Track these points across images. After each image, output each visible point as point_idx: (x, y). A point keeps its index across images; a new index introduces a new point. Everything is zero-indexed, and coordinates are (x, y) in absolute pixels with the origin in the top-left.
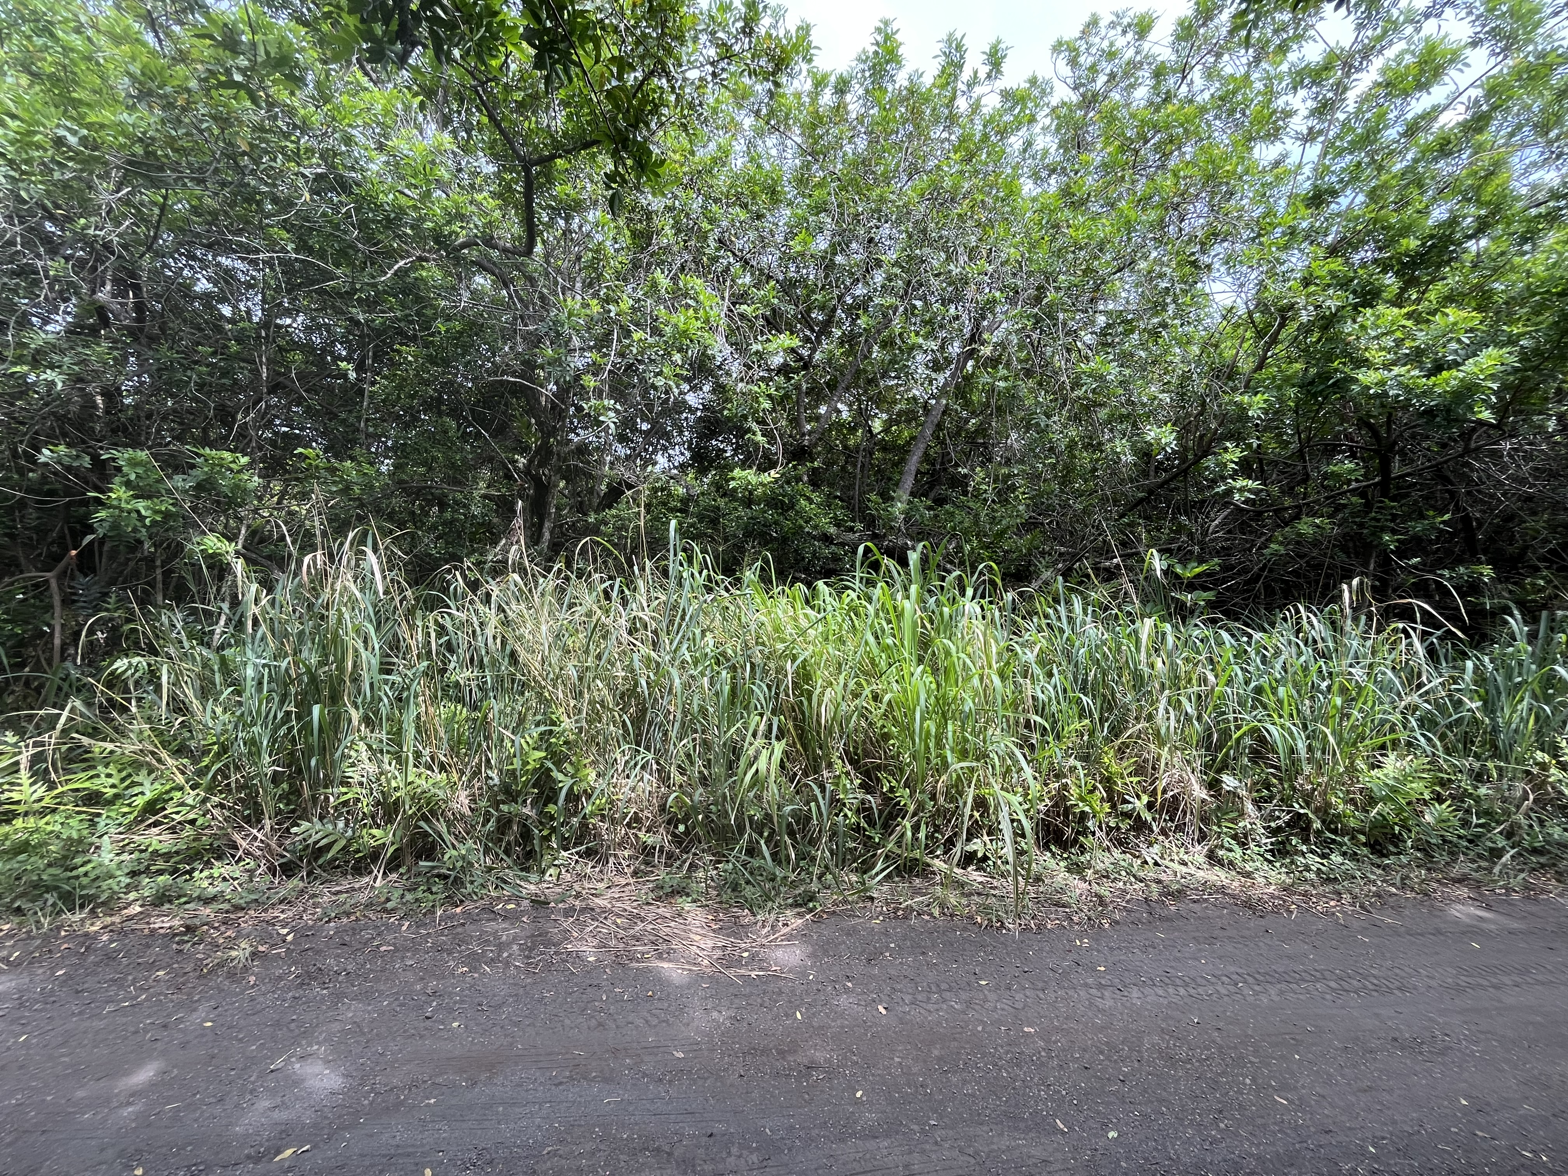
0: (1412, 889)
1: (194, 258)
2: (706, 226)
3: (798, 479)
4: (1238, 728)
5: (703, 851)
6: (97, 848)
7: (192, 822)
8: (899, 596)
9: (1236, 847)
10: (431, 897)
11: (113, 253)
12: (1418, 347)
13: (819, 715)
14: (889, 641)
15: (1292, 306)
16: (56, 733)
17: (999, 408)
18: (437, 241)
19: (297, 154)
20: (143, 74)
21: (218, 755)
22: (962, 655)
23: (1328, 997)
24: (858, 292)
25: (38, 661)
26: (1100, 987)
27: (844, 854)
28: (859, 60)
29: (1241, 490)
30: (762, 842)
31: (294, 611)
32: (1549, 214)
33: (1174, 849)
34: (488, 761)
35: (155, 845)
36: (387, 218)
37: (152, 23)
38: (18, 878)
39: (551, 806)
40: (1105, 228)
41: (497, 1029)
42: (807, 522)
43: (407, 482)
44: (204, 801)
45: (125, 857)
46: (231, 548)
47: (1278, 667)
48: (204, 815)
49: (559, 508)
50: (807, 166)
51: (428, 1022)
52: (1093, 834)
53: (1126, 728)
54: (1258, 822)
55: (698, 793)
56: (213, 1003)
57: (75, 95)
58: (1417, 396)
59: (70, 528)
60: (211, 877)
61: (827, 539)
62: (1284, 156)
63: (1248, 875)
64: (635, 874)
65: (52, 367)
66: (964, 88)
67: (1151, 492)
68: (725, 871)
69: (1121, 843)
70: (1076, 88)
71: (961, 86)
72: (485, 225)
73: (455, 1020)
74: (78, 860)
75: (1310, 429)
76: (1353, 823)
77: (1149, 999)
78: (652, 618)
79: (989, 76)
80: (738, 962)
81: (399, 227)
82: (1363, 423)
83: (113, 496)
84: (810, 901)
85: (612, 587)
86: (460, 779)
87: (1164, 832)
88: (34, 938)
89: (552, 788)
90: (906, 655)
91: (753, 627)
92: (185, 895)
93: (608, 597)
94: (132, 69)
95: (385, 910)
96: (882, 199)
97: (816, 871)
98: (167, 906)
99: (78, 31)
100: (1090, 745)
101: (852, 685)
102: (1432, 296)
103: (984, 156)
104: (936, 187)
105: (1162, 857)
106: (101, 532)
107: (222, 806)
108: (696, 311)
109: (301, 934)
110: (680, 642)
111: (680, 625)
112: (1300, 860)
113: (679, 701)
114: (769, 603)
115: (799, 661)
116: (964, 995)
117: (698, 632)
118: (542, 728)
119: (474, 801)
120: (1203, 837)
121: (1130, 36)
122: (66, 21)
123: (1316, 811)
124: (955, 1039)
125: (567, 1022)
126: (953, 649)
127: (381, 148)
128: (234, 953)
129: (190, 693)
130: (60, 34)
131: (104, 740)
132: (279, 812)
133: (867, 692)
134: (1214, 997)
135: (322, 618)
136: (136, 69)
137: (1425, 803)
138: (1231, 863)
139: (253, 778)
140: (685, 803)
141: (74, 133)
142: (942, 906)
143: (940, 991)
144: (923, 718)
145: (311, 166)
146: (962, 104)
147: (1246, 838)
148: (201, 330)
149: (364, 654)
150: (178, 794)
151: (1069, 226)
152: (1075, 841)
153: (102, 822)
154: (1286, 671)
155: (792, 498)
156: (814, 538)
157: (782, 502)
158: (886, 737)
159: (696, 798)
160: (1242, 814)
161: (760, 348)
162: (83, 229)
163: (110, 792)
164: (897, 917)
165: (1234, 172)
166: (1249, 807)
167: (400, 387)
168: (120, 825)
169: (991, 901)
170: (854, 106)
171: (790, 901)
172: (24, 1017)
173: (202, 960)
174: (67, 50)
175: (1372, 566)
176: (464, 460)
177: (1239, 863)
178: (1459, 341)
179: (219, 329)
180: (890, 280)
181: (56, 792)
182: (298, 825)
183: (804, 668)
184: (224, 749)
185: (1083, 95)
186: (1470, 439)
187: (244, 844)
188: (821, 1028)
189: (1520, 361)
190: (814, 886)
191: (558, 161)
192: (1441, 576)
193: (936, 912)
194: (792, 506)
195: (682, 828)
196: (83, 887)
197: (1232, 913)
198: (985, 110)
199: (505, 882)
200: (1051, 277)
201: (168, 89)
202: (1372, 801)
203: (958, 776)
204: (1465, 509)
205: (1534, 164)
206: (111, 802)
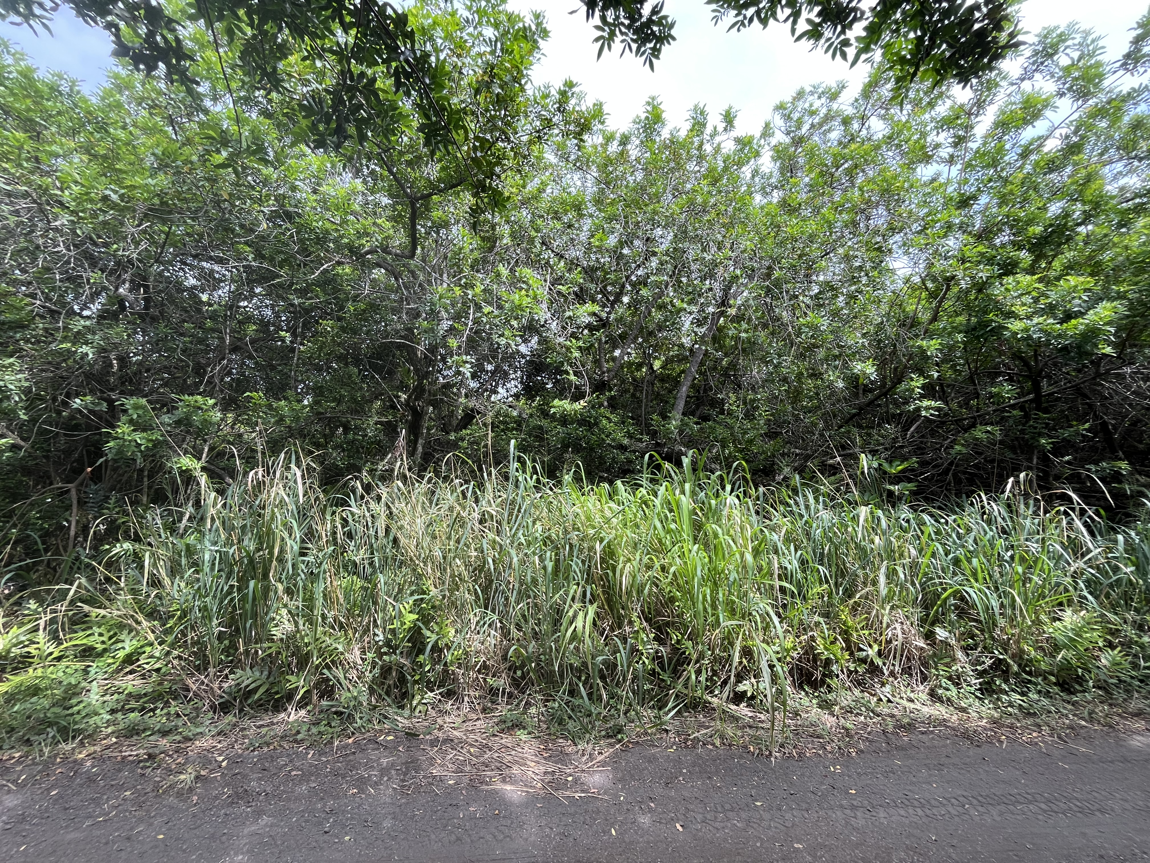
0: (1099, 723)
1: (185, 264)
2: (533, 233)
3: (601, 405)
4: (945, 590)
5: (536, 692)
6: (89, 691)
7: (158, 670)
8: (677, 492)
9: (952, 687)
10: (330, 730)
11: (133, 265)
12: (1051, 303)
13: (621, 584)
14: (673, 526)
15: (953, 277)
16: (66, 603)
17: (744, 350)
18: (351, 251)
19: (260, 199)
20: (163, 154)
21: (180, 618)
22: (726, 537)
23: (1040, 817)
24: (639, 273)
25: (58, 548)
26: (853, 808)
27: (644, 694)
28: (634, 122)
29: (927, 408)
30: (581, 685)
31: (240, 510)
32: (1136, 208)
33: (902, 688)
34: (375, 621)
35: (130, 689)
36: (318, 238)
37: (171, 121)
38: (29, 717)
39: (421, 656)
40: (812, 226)
41: (379, 842)
42: (607, 436)
43: (322, 413)
44: (168, 653)
45: (107, 698)
46: (198, 465)
47: (971, 541)
48: (166, 665)
49: (429, 429)
50: (602, 191)
51: (326, 836)
52: (837, 676)
53: (856, 591)
54: (967, 665)
55: (531, 646)
56: (165, 818)
57: (117, 166)
58: (1055, 338)
59: (87, 451)
60: (168, 714)
61: (623, 448)
62: (938, 175)
63: (964, 710)
64: (484, 710)
65: (86, 343)
66: (708, 138)
67: (861, 409)
68: (552, 708)
69: (859, 683)
70: (788, 133)
71: (706, 137)
72: (383, 239)
73: (346, 834)
74: (74, 701)
75: (977, 361)
76: (1043, 666)
77: (893, 818)
78: (497, 512)
79: (725, 129)
80: (563, 785)
81: (325, 242)
82: (1017, 356)
83: (120, 431)
84: (619, 733)
85: (467, 488)
86: (354, 634)
87: (892, 674)
88: (38, 764)
89: (422, 643)
90: (685, 537)
91: (571, 517)
92: (149, 729)
93: (465, 497)
94: (156, 151)
95: (296, 741)
96: (655, 212)
97: (623, 708)
98: (135, 737)
99: (124, 128)
100: (830, 605)
101: (646, 560)
102: (1056, 264)
103: (725, 181)
104: (692, 203)
105: (893, 696)
106: (110, 456)
107: (180, 658)
108: (527, 291)
109: (234, 761)
110: (517, 529)
111: (517, 516)
112: (1004, 697)
113: (517, 573)
114: (582, 498)
115: (605, 542)
116: (744, 815)
117: (530, 521)
118: (416, 597)
119: (364, 652)
120: (924, 679)
121: (823, 100)
122: (117, 122)
123: (1013, 657)
124: (739, 854)
125: (433, 837)
126: (720, 531)
127: (315, 192)
128: (182, 777)
129: (163, 572)
130: (112, 130)
131: (99, 607)
132: (221, 662)
133: (657, 565)
134: (947, 817)
135: (259, 515)
136: (159, 151)
137: (1100, 649)
138: (949, 700)
139: (203, 637)
140: (522, 654)
141: (115, 192)
142: (722, 737)
143: (724, 811)
144: (700, 585)
145: (268, 206)
146: (708, 148)
147: (959, 679)
148: (187, 311)
149: (289, 542)
150: (148, 649)
151: (787, 226)
152: (823, 682)
153: (92, 671)
154: (977, 544)
155: (596, 418)
156: (613, 447)
157: (589, 422)
158: (672, 600)
159: (530, 649)
160: (954, 660)
161: (571, 314)
162: (115, 251)
163: (100, 647)
164: (687, 747)
165: (903, 187)
166: (960, 654)
167: (320, 349)
168: (106, 672)
169: (761, 732)
170: (633, 151)
171: (603, 733)
172: (24, 830)
173: (159, 782)
174: (115, 140)
175: (1035, 461)
176: (363, 397)
177: (955, 699)
178: (1080, 298)
179: (199, 311)
180: (662, 265)
181: (62, 647)
182: (234, 673)
183: (609, 547)
184: (184, 614)
185: (792, 138)
186: (1099, 366)
187: (194, 688)
188: (631, 843)
189: (1129, 310)
190: (622, 720)
191: (434, 197)
192: (1089, 470)
193: (718, 742)
194: (596, 424)
195: (519, 673)
196: (76, 723)
197: (954, 743)
198: (724, 151)
199: (386, 717)
200: (776, 260)
201: (179, 163)
202: (1057, 648)
203: (729, 631)
204: (1102, 418)
205: (1120, 173)
206: (101, 655)
